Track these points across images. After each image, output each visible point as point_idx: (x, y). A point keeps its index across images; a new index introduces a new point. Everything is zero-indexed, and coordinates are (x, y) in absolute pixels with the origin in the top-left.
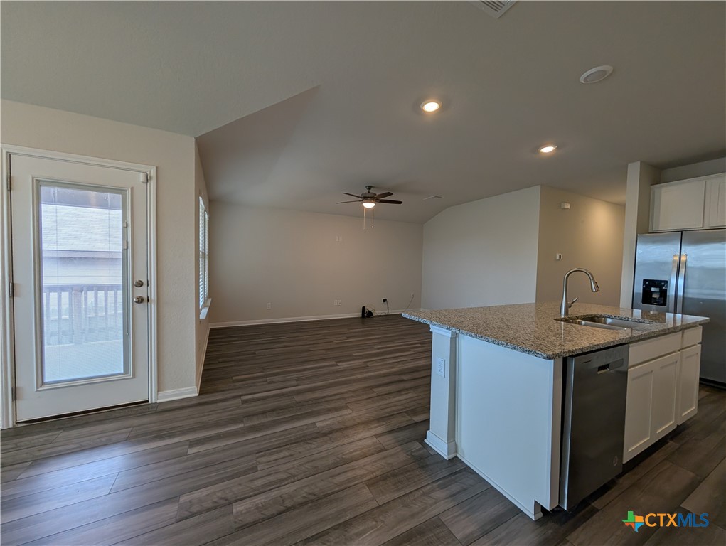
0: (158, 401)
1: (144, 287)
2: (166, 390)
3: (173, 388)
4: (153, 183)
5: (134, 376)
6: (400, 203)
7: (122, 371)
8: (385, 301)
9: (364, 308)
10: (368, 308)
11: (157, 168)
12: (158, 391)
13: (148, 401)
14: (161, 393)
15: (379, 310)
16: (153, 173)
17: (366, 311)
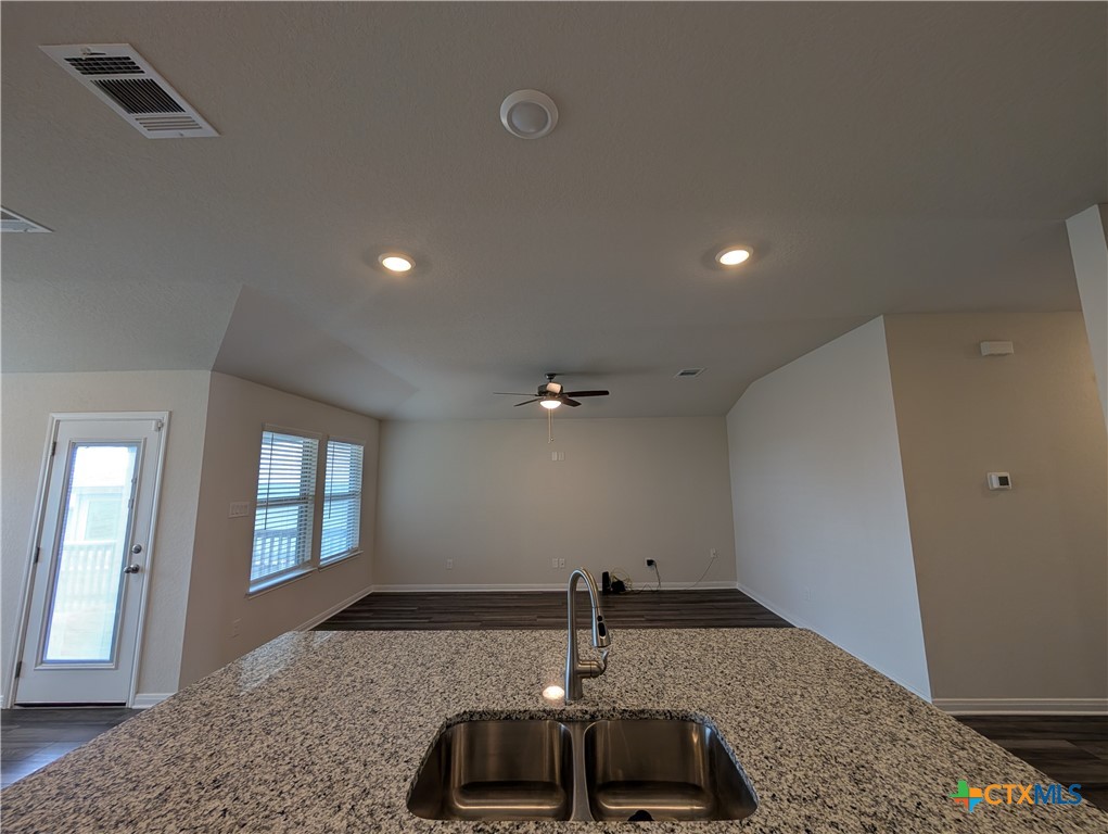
0: (134, 707)
1: (142, 553)
2: (147, 692)
3: (155, 692)
4: (164, 431)
5: (117, 668)
6: (606, 393)
7: (107, 657)
8: (650, 563)
9: (606, 575)
10: (617, 574)
11: (171, 413)
12: (137, 693)
13: (124, 704)
14: (141, 696)
15: (640, 581)
16: (165, 421)
17: (612, 580)
